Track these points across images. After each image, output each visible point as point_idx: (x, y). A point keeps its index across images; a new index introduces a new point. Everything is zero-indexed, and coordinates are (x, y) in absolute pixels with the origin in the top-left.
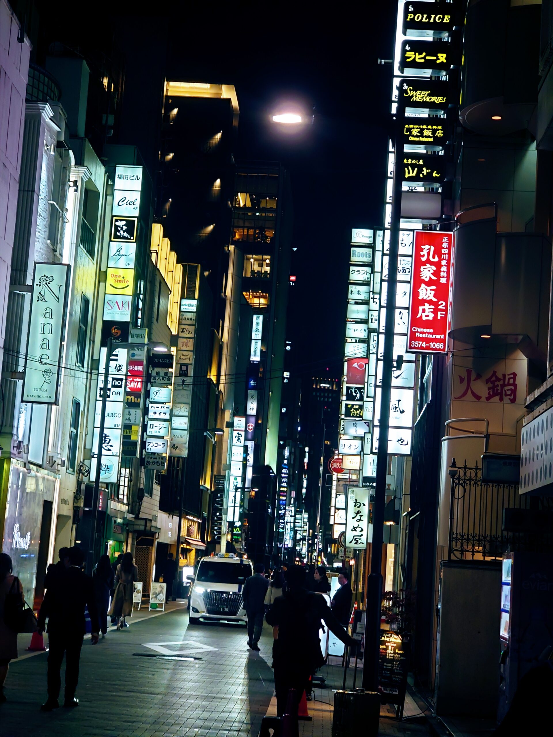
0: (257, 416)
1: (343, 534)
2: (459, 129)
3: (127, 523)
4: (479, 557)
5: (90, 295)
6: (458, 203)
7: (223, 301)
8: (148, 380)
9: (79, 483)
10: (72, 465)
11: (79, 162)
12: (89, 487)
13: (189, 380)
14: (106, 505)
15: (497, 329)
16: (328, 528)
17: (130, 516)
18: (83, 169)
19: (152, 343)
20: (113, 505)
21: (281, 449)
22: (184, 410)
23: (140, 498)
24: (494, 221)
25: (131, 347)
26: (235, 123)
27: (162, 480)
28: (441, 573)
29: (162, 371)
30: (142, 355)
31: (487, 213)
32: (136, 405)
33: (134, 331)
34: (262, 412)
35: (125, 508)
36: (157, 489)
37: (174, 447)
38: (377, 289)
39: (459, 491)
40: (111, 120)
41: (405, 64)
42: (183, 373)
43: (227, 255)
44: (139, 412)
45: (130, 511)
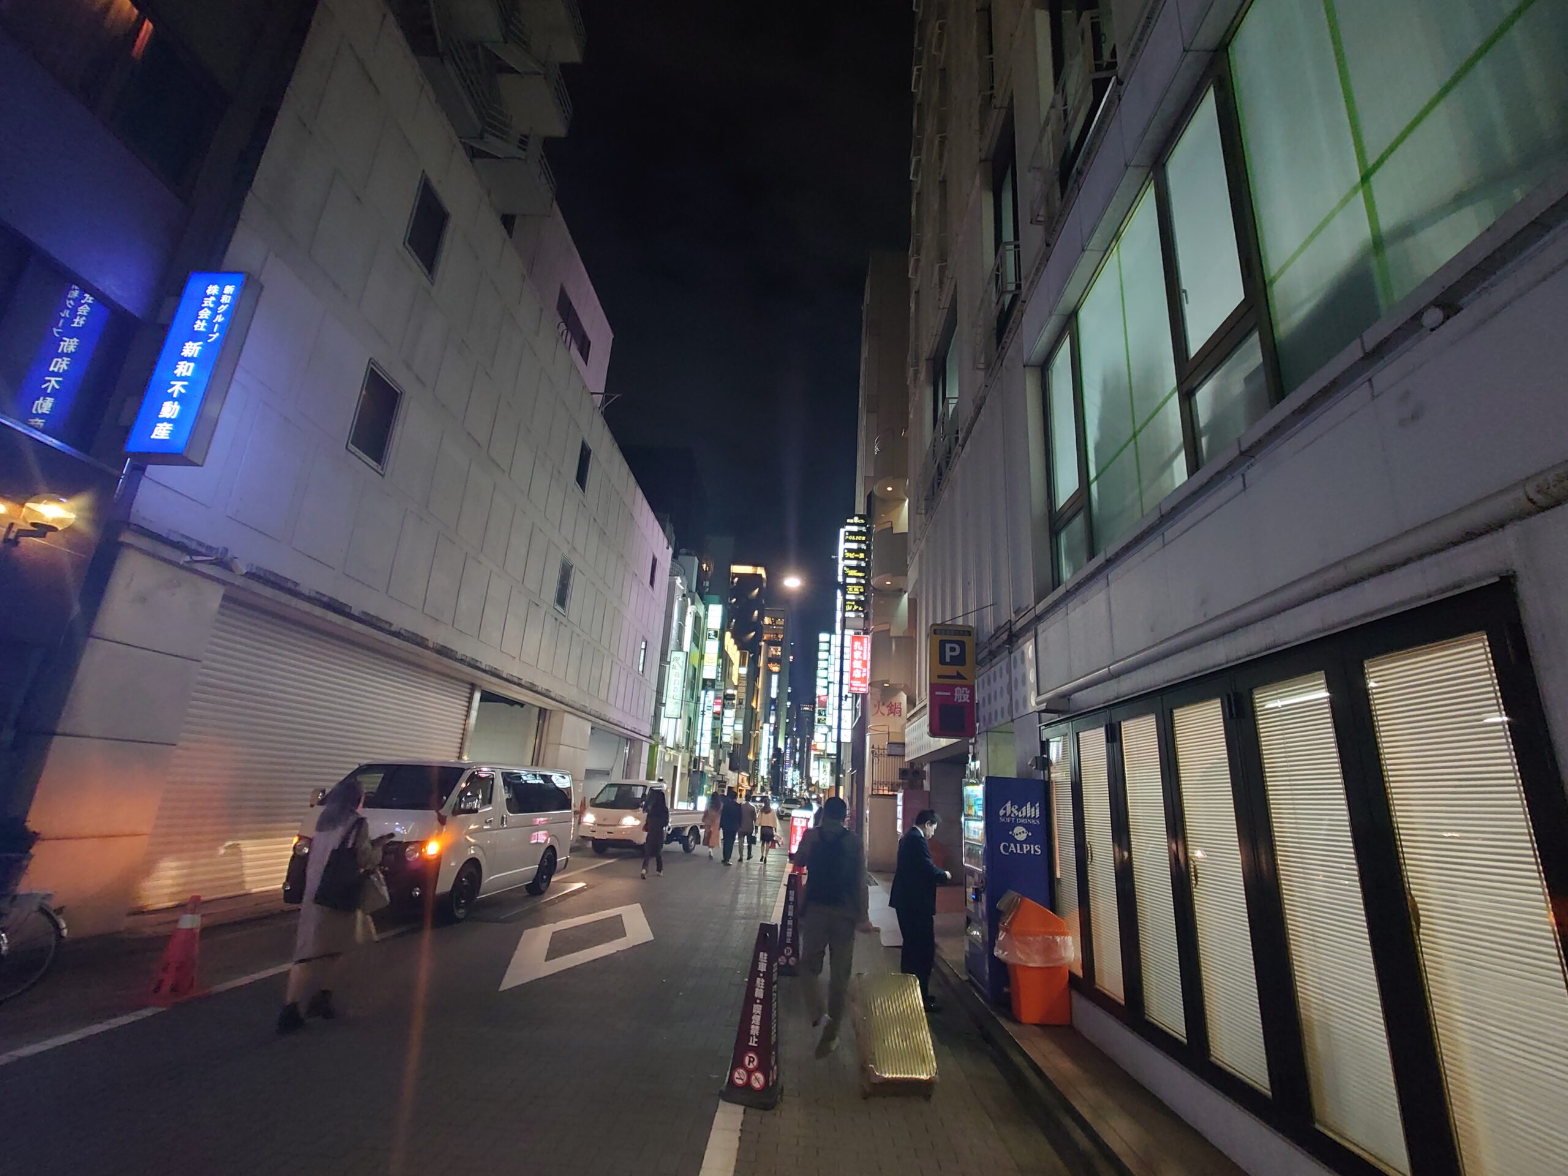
0: (775, 724)
1: (818, 782)
2: (871, 588)
3: (713, 777)
4: (886, 792)
5: (697, 667)
6: (871, 623)
7: (759, 669)
8: (724, 706)
9: (691, 757)
10: (687, 749)
11: (693, 603)
12: (695, 760)
13: (743, 707)
14: (703, 767)
15: (891, 682)
16: (809, 778)
17: (715, 773)
18: (694, 607)
19: (726, 688)
20: (707, 768)
21: (786, 739)
22: (741, 721)
23: (720, 764)
24: (889, 630)
25: (716, 690)
26: (765, 585)
27: (730, 755)
28: (867, 800)
29: (730, 702)
30: (721, 695)
31: (885, 627)
32: (719, 719)
33: (717, 683)
34: (777, 723)
35: (712, 769)
36: (728, 760)
37: (735, 739)
38: (833, 662)
39: (876, 760)
40: (708, 584)
41: (845, 558)
42: (740, 703)
43: (761, 647)
44: (720, 722)
45: (715, 771)
